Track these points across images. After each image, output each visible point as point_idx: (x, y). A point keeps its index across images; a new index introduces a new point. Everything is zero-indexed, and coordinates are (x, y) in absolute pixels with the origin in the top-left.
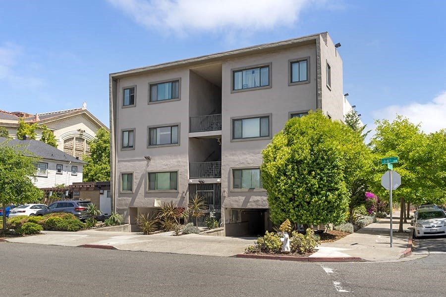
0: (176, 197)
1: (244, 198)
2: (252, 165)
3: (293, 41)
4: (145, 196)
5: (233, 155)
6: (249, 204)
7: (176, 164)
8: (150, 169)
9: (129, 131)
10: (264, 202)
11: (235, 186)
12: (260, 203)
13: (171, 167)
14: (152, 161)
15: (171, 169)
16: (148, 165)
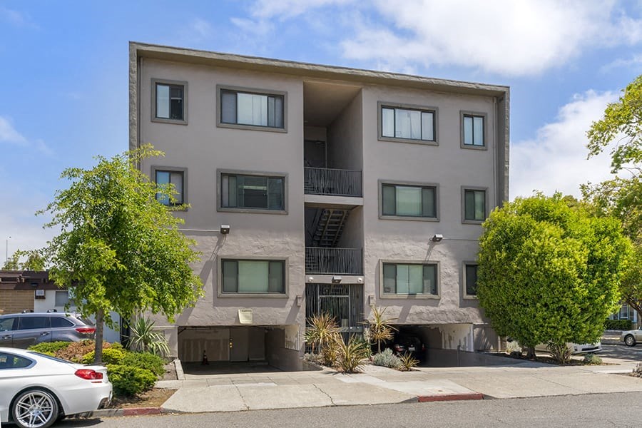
0: (283, 306)
1: (400, 308)
2: (412, 258)
3: (478, 86)
4: (215, 305)
5: (383, 240)
6: (408, 318)
7: (281, 246)
8: (226, 252)
9: (172, 172)
10: (430, 315)
11: (387, 290)
12: (425, 316)
13: (271, 253)
14: (228, 237)
15: (271, 255)
16: (219, 245)
